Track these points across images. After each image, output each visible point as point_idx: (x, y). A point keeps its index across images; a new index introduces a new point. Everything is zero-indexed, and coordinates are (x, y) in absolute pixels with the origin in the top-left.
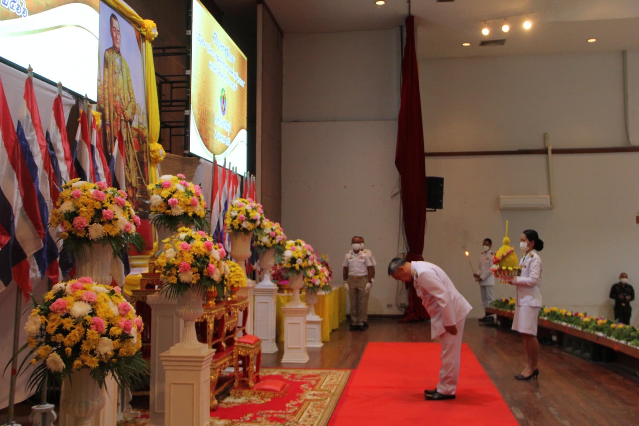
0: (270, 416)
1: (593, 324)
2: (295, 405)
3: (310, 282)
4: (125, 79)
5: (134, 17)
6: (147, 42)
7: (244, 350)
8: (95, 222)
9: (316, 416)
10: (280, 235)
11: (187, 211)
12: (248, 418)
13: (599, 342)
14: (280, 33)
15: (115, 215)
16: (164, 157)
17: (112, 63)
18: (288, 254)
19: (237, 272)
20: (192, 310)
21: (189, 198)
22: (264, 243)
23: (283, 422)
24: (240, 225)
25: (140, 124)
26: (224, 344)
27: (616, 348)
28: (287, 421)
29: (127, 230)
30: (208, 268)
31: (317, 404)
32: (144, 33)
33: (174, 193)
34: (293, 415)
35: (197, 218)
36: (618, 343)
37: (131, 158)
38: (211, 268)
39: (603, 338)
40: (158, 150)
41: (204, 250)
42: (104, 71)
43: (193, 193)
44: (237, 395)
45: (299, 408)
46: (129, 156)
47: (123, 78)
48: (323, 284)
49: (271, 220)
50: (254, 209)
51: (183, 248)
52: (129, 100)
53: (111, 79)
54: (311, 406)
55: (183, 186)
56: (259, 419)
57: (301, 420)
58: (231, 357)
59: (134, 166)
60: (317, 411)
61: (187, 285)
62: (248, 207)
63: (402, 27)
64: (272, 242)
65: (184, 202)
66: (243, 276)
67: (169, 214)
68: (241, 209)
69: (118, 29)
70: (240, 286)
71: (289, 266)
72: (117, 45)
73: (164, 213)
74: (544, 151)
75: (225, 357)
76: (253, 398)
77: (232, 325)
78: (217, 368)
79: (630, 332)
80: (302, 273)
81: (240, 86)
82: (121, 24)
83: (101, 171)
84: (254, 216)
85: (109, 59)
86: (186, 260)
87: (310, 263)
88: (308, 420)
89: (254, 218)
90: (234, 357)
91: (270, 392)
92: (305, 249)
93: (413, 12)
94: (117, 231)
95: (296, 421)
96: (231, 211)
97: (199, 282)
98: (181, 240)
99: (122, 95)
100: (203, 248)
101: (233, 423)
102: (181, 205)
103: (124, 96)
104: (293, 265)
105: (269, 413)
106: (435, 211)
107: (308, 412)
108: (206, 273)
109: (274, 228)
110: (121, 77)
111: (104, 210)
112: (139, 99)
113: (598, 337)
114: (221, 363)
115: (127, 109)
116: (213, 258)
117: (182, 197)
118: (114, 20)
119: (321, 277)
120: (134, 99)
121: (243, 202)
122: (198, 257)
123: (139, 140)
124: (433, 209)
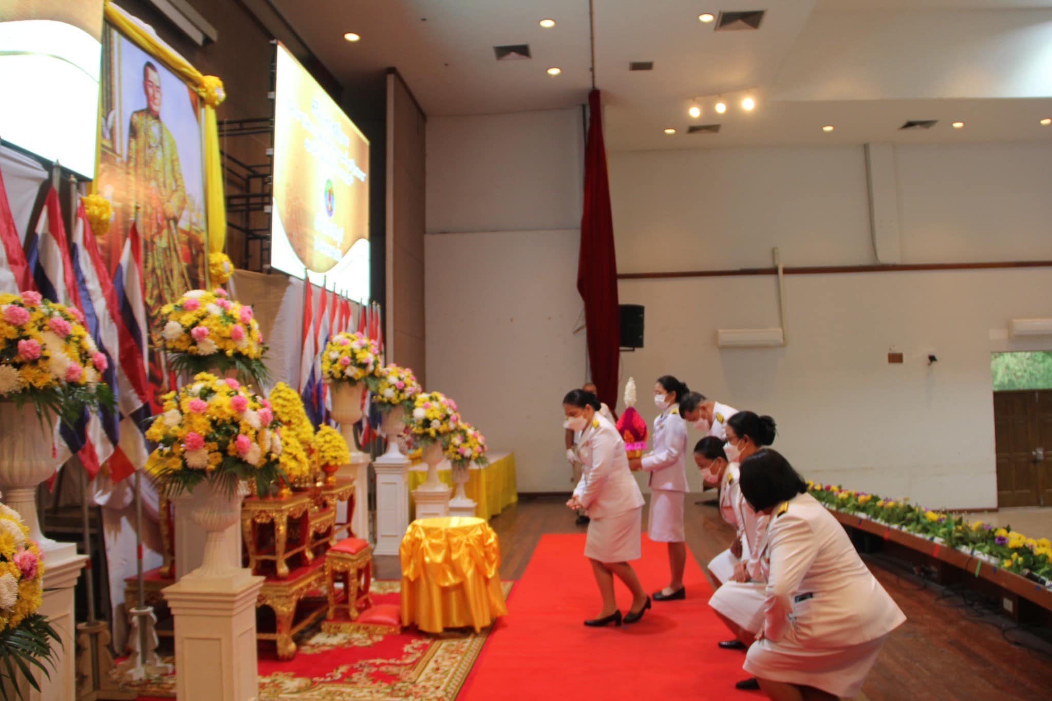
0: (374, 670)
1: (853, 501)
2: (418, 649)
3: (457, 453)
4: (168, 156)
5: (185, 70)
6: (208, 107)
7: (341, 564)
8: (4, 363)
9: (446, 669)
10: (412, 386)
11: (225, 346)
12: (338, 675)
13: (862, 527)
14: (421, 115)
15: (44, 349)
16: (231, 273)
17: (145, 133)
18: (420, 413)
19: (335, 443)
20: (215, 514)
21: (227, 326)
22: (388, 398)
23: (393, 682)
24: (342, 373)
25: (192, 223)
26: (309, 555)
27: (886, 536)
28: (399, 680)
29: (72, 377)
30: (236, 442)
31: (453, 645)
32: (204, 95)
33: (203, 318)
34: (411, 669)
35: (244, 360)
36: (889, 529)
37: (176, 273)
38: (242, 443)
39: (866, 521)
40: (222, 263)
41: (229, 411)
42: (130, 142)
43: (235, 319)
44: (332, 630)
45: (422, 653)
46: (171, 271)
47: (164, 156)
48: (476, 455)
49: (398, 365)
50: (364, 347)
51: (193, 408)
52: (174, 187)
53: (141, 154)
54: (444, 649)
55: (218, 307)
56: (355, 677)
57: (423, 677)
58: (320, 574)
59: (181, 285)
60: (450, 658)
61: (201, 472)
62: (355, 345)
63: (584, 106)
64: (398, 396)
65: (218, 333)
66: (344, 448)
67: (195, 353)
68: (344, 348)
69: (157, 84)
70: (339, 463)
71: (420, 431)
72: (155, 108)
73: (186, 352)
74: (774, 271)
75: (309, 576)
76: (356, 635)
77: (324, 524)
78: (293, 594)
79: (906, 513)
80: (440, 441)
81: (358, 180)
82: (161, 76)
83: (93, 285)
84: (363, 358)
85: (139, 126)
86: (197, 429)
87: (452, 426)
88: (434, 676)
89: (364, 361)
90: (327, 573)
91: (382, 626)
92: (444, 406)
93: (599, 85)
94: (49, 378)
95: (413, 680)
96: (331, 350)
97: (220, 467)
98: (193, 395)
99: (161, 180)
100: (229, 407)
101: (314, 683)
102: (213, 338)
103: (164, 183)
104: (427, 430)
105: (374, 665)
106: (633, 350)
107: (436, 661)
108: (233, 450)
109: (402, 376)
110: (159, 154)
111: (23, 342)
112: (193, 187)
113: (861, 520)
114: (301, 585)
115: (168, 201)
116: (246, 425)
117: (216, 325)
118: (150, 71)
119: (473, 445)
120: (183, 187)
121: (348, 337)
122: (219, 423)
123: (190, 248)
124: (631, 349)
